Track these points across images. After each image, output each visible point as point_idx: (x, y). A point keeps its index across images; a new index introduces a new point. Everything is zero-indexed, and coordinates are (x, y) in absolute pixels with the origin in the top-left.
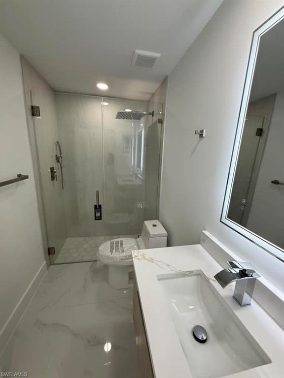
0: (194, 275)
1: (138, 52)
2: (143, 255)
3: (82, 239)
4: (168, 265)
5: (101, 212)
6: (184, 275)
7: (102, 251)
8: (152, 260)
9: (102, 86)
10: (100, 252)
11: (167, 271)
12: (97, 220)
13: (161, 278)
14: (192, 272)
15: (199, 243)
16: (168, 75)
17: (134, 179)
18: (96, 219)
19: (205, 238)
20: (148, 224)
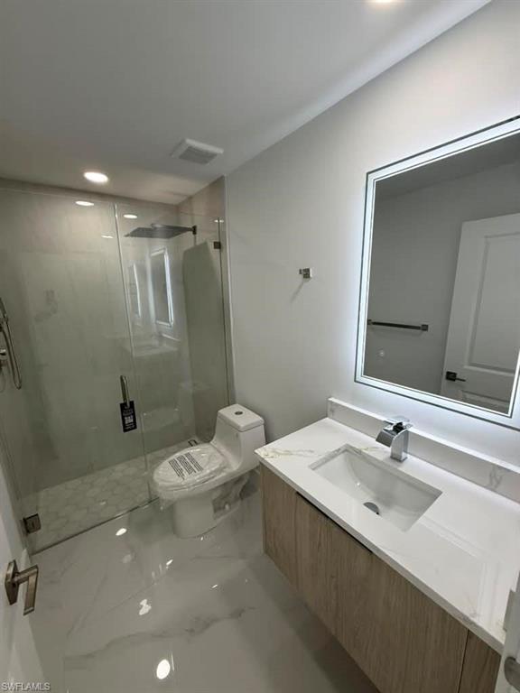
0: (343, 452)
1: (191, 142)
2: (274, 451)
3: (77, 482)
4: (312, 452)
5: (134, 414)
6: (332, 456)
7: (163, 480)
8: (288, 453)
9: (96, 178)
10: (160, 483)
11: (315, 459)
12: (129, 430)
13: (314, 468)
14: (339, 449)
15: (326, 416)
16: (225, 175)
17: (155, 342)
18: (125, 430)
19: (334, 407)
20: (227, 413)
